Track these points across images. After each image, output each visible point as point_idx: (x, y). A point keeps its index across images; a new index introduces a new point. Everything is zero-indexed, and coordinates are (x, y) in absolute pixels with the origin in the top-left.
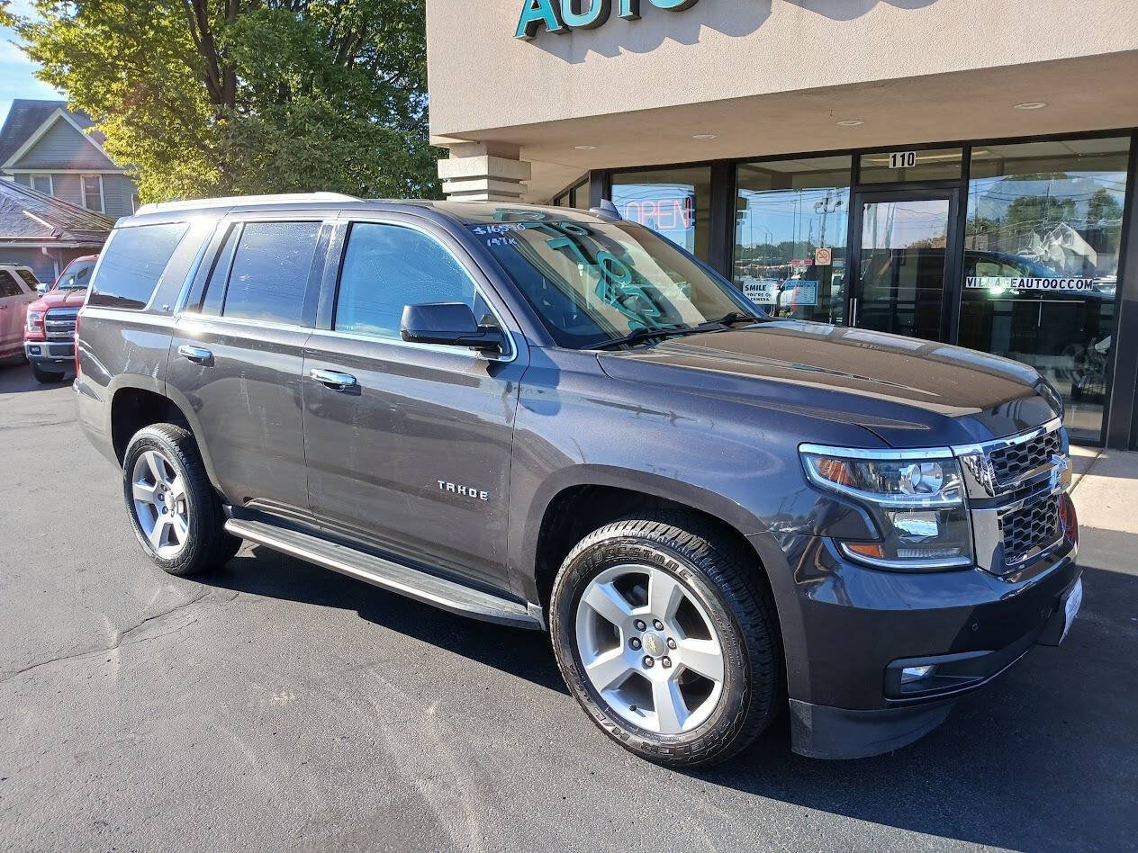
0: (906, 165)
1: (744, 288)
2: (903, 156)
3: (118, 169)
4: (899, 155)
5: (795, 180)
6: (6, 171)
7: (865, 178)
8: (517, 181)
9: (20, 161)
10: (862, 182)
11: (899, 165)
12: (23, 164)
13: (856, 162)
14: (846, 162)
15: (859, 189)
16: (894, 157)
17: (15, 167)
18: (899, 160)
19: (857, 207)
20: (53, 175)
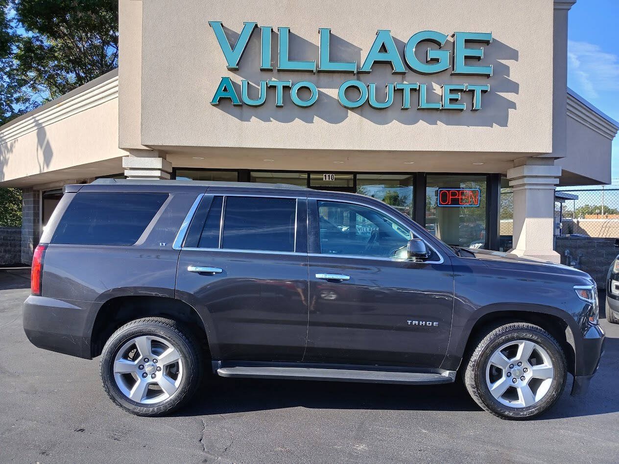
0: (330, 180)
2: (329, 176)
4: (327, 175)
7: (312, 184)
11: (327, 179)
13: (309, 177)
14: (306, 176)
16: (325, 176)
18: (327, 177)
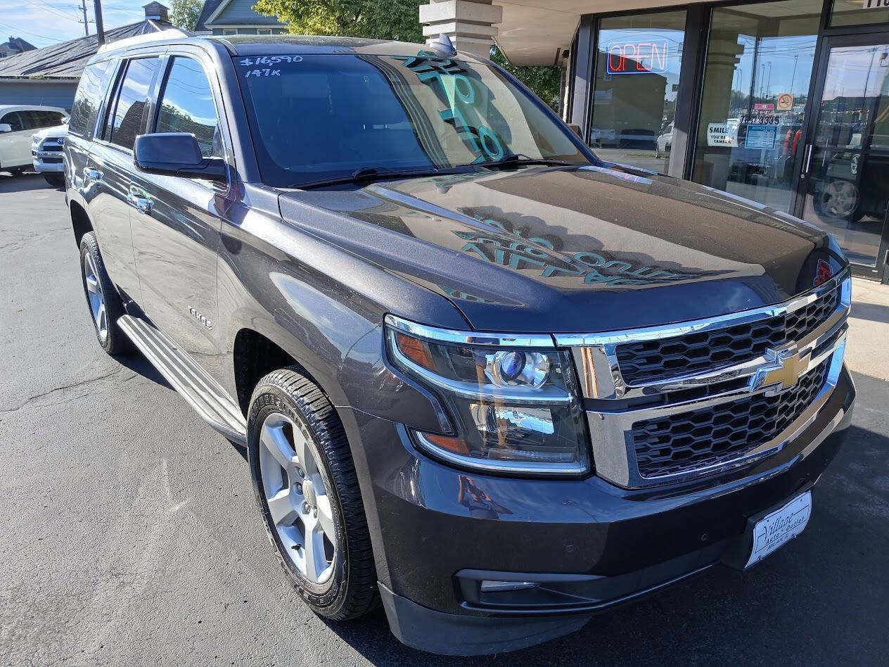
0: (882, 6)
1: (709, 130)
3: (281, 24)
5: (782, 25)
6: (207, 27)
7: (835, 21)
8: (489, 24)
9: (216, 19)
10: (833, 24)
11: (874, 5)
12: (219, 21)
15: (827, 32)
17: (213, 23)
19: (824, 50)
20: (238, 29)
